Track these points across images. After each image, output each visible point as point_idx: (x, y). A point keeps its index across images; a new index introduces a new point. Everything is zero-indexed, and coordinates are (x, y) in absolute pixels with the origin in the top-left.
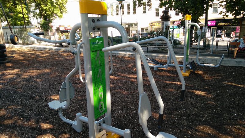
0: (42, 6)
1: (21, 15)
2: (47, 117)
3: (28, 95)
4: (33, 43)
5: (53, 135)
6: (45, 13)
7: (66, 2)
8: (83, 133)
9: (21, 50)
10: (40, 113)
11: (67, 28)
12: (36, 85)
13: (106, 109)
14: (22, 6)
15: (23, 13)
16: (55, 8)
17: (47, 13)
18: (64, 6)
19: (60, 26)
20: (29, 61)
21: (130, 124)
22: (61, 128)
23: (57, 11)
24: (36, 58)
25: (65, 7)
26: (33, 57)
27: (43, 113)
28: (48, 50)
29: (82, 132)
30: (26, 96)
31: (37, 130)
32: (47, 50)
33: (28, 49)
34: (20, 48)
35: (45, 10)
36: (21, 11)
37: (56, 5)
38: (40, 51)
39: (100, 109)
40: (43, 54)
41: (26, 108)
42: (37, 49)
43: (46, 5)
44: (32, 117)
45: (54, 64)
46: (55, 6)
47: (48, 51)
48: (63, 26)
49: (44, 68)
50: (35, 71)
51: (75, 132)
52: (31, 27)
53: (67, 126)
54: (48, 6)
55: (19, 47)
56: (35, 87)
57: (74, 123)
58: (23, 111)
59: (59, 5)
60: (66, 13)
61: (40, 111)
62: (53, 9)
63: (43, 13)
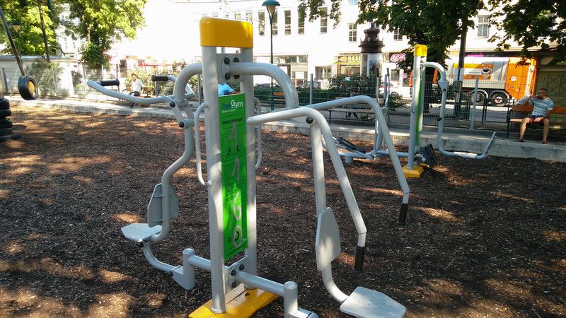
0: (89, 10)
1: (38, 31)
2: (116, 258)
3: (71, 213)
4: (64, 95)
5: (132, 295)
6: (96, 26)
7: (145, 2)
8: (196, 291)
9: (39, 111)
10: (99, 250)
11: (144, 61)
12: (85, 190)
13: (246, 241)
14: (40, 10)
15: (41, 26)
16: (119, 15)
17: (99, 26)
18: (138, 10)
19: (127, 57)
20: (61, 137)
21: (294, 275)
22: (149, 281)
23: (123, 22)
24: (75, 131)
25: (140, 15)
26: (69, 127)
27: (106, 250)
28: (102, 112)
29: (193, 288)
30: (65, 214)
31: (98, 285)
32: (100, 113)
33: (56, 108)
34: (37, 107)
35: (95, 19)
36: (39, 21)
37: (121, 9)
38: (85, 115)
39: (236, 240)
40: (92, 121)
41: (69, 239)
42: (77, 111)
43: (97, 9)
44: (85, 258)
45: (122, 145)
46: (117, 12)
47: (103, 114)
48: (134, 57)
49: (99, 153)
50: (78, 159)
51: (180, 288)
52: (60, 58)
53: (162, 276)
54: (101, 10)
55: (36, 105)
56: (83, 194)
57: (178, 270)
58: (64, 246)
59: (126, 9)
60: (143, 28)
61: (100, 246)
62: (115, 19)
63: (89, 26)
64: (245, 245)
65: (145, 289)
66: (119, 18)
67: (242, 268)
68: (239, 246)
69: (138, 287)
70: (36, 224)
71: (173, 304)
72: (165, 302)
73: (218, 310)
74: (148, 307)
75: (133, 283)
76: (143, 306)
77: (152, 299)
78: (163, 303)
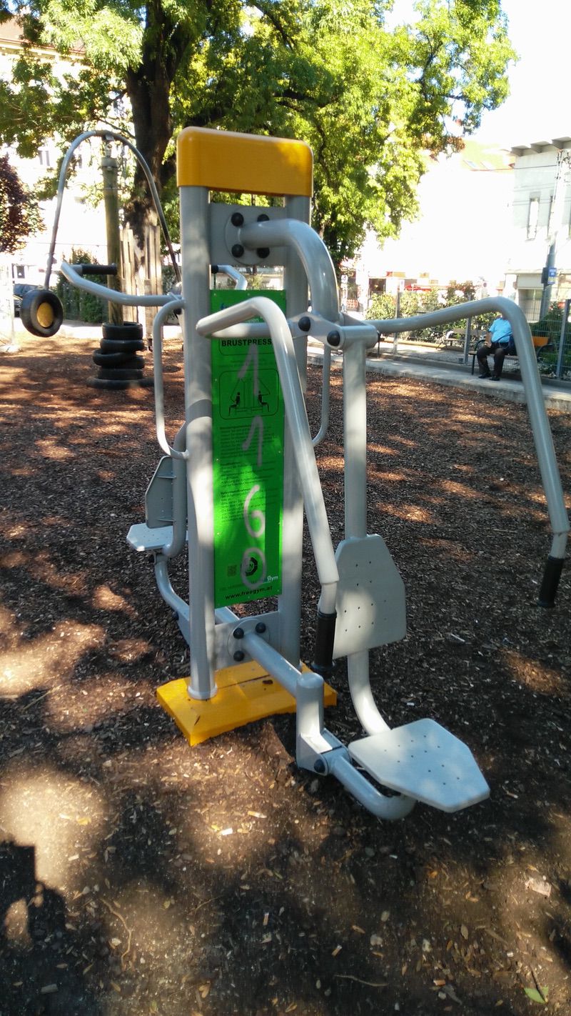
0: (326, 190)
2: (138, 576)
3: (127, 498)
6: (334, 217)
7: (421, 173)
11: (415, 281)
13: (277, 580)
16: (368, 197)
17: (340, 217)
18: (407, 188)
19: (388, 274)
21: (397, 676)
23: (376, 211)
25: (411, 196)
30: (117, 499)
31: (81, 609)
35: (334, 206)
37: (379, 187)
39: (248, 574)
41: (95, 535)
43: (335, 186)
44: (95, 567)
46: (370, 192)
48: (400, 275)
54: (341, 189)
57: (184, 610)
58: (80, 543)
59: (388, 188)
60: (414, 220)
61: (128, 553)
62: (361, 204)
63: (323, 217)
64: (275, 588)
65: (135, 631)
66: (368, 202)
67: (261, 630)
68: (254, 587)
69: (129, 626)
70: (70, 507)
71: (158, 666)
72: (147, 658)
73: (196, 693)
74: (119, 659)
75: (127, 618)
76: (113, 657)
77: (132, 649)
78: (142, 660)
